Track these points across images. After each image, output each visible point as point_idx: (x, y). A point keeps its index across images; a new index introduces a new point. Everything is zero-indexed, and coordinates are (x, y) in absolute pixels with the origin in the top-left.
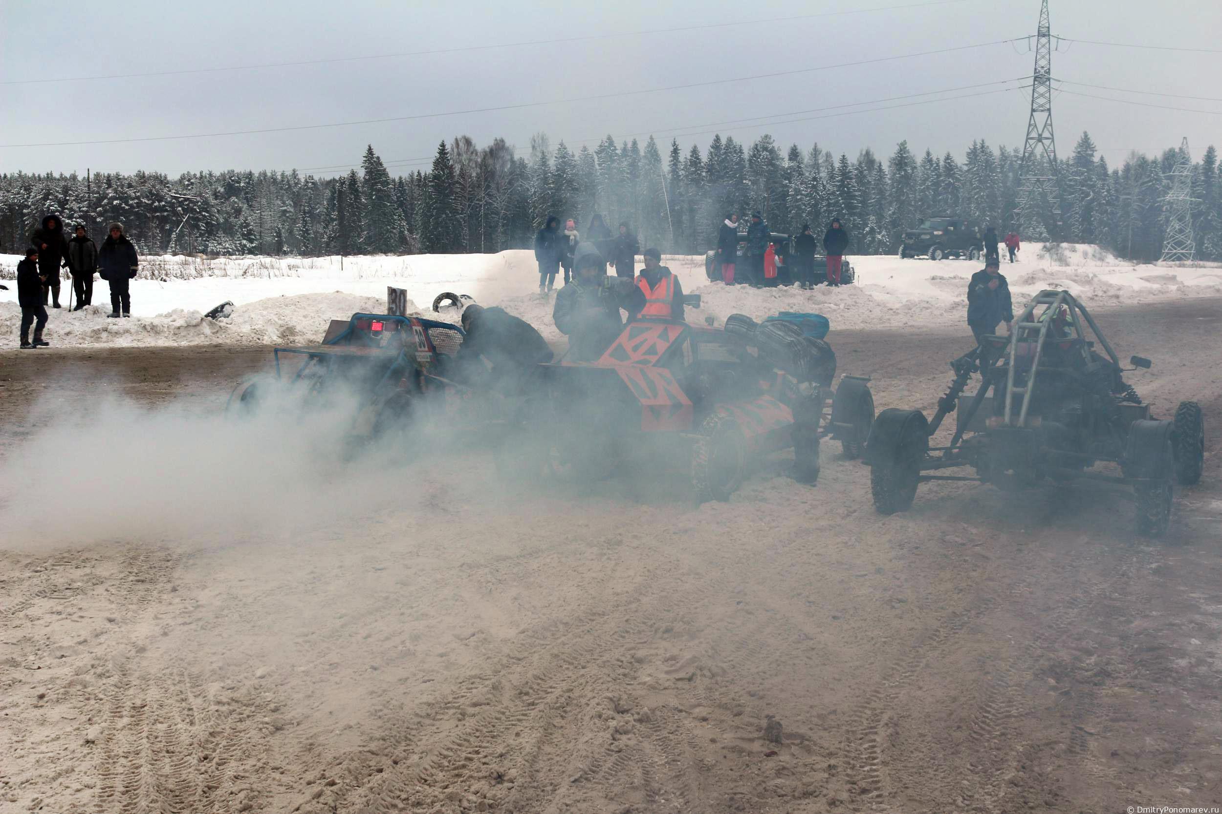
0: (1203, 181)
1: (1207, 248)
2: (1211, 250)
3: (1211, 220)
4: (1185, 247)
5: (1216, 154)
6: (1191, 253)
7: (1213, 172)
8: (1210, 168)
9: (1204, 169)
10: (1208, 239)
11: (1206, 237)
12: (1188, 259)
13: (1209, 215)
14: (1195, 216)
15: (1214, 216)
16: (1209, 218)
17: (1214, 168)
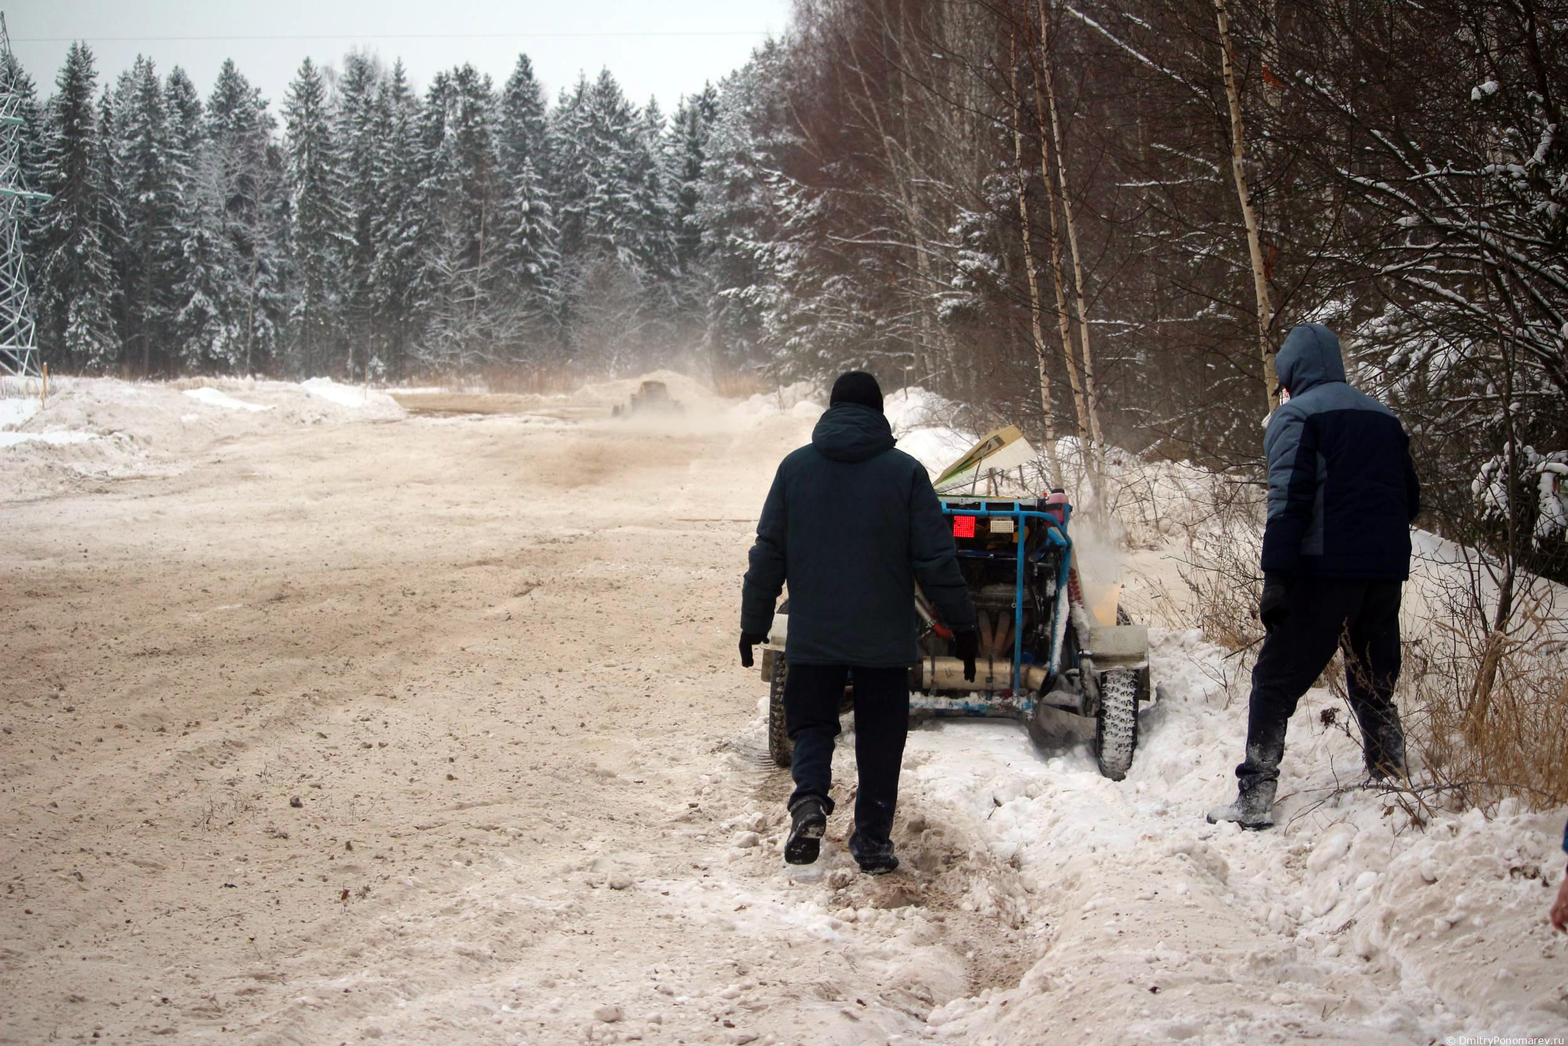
0: (61, 143)
1: (75, 336)
2: (87, 344)
3: (85, 256)
4: (11, 332)
5: (94, 67)
6: (23, 352)
7: (86, 119)
8: (77, 106)
9: (64, 108)
10: (78, 312)
11: (73, 307)
12: (15, 367)
13: (79, 242)
14: (38, 247)
15: (92, 243)
16: (79, 249)
17: (88, 108)
